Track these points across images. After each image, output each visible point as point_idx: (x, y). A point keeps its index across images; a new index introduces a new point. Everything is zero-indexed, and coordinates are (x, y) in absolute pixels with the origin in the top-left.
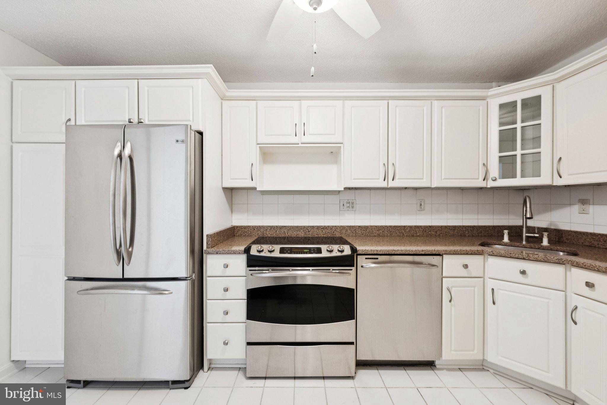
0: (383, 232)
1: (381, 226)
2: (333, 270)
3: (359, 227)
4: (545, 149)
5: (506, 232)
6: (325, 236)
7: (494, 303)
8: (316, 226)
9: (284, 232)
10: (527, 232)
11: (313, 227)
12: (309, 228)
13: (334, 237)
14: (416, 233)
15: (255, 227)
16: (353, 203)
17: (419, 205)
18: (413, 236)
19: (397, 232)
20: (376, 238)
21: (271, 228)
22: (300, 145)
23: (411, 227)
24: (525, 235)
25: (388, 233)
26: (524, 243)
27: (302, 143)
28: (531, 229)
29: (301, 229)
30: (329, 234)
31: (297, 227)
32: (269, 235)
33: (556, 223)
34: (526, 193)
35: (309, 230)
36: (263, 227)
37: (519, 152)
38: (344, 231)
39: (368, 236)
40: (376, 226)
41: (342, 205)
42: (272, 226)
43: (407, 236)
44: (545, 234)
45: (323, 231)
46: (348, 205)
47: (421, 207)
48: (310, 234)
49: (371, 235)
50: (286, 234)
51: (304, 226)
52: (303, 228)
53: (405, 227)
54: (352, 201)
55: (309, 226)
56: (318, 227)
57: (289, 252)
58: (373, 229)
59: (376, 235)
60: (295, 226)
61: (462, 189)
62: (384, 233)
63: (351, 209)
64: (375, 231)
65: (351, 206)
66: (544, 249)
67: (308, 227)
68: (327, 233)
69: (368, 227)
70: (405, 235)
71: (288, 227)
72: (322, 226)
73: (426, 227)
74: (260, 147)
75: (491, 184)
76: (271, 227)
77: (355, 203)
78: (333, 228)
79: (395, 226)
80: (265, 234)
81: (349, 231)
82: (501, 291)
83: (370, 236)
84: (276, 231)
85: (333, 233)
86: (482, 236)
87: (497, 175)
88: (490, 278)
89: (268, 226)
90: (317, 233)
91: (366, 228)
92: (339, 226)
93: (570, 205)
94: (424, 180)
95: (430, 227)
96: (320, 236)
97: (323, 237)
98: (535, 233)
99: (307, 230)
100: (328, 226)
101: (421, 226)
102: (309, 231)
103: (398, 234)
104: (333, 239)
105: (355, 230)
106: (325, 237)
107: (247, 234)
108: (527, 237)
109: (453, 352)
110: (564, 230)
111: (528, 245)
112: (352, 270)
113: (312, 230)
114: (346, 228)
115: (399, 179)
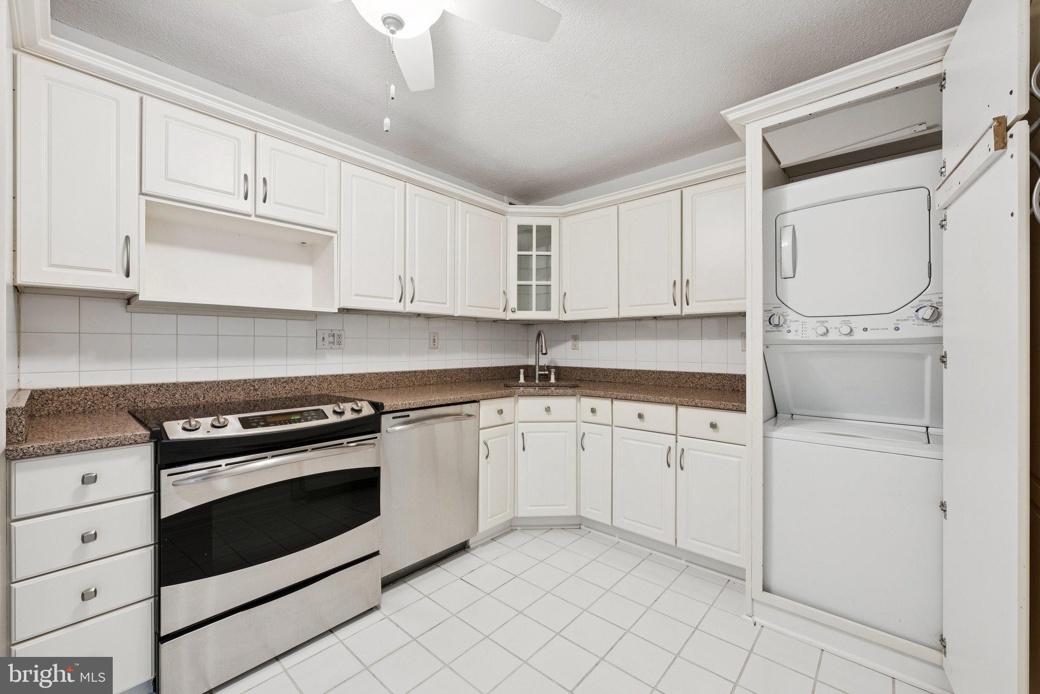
0: (387, 381)
1: (384, 373)
2: (348, 443)
3: (351, 375)
4: (554, 282)
5: (522, 371)
6: (289, 396)
7: (524, 449)
8: (271, 379)
9: (195, 395)
10: (540, 370)
11: (264, 381)
12: (256, 382)
13: (308, 396)
14: (430, 381)
15: (108, 388)
16: (339, 336)
17: (432, 340)
18: (426, 385)
19: (406, 380)
20: (376, 392)
21: (159, 389)
22: (253, 218)
23: (423, 372)
24: (538, 373)
25: (393, 384)
26: (537, 382)
27: (257, 216)
28: (542, 368)
29: (238, 386)
30: (297, 391)
31: (229, 382)
32: (153, 406)
33: (556, 360)
34: (539, 328)
35: (257, 387)
36: (136, 388)
37: (534, 282)
38: (325, 385)
39: (364, 389)
40: (377, 374)
41: (320, 339)
42: (163, 384)
43: (418, 385)
44: (553, 370)
45: (285, 387)
46: (331, 339)
47: (434, 343)
48: (258, 395)
49: (369, 388)
50: (201, 399)
51: (245, 380)
52: (242, 383)
53: (415, 372)
54: (338, 333)
55: (256, 380)
56: (276, 381)
57: (262, 423)
58: (373, 379)
59: (377, 387)
60: (222, 381)
61: (477, 320)
62: (387, 383)
63: (336, 346)
64: (375, 382)
65: (336, 341)
66: (552, 385)
67: (254, 381)
68: (293, 389)
69: (365, 376)
70: (416, 384)
71: (206, 383)
72: (283, 378)
73: (441, 371)
74: (147, 202)
75: (510, 316)
76: (159, 387)
77: (343, 336)
78: (306, 381)
79: (402, 372)
80: (140, 404)
81: (335, 384)
82: (530, 434)
83: (368, 390)
84: (174, 395)
85: (306, 389)
86: (495, 379)
87: (516, 306)
88: (519, 422)
89: (150, 385)
90: (273, 392)
91: (362, 376)
92: (316, 377)
93: (566, 341)
94: (448, 305)
95: (445, 370)
96: (279, 396)
97: (286, 398)
98: (545, 371)
99: (252, 388)
100: (297, 378)
101: (435, 371)
102: (256, 390)
103: (407, 383)
104: (306, 399)
105: (344, 381)
106: (289, 398)
107: (81, 409)
108: (540, 375)
109: (489, 520)
110: (562, 367)
111: (541, 384)
112: (377, 438)
113: (263, 387)
114: (330, 379)
115: (418, 301)
